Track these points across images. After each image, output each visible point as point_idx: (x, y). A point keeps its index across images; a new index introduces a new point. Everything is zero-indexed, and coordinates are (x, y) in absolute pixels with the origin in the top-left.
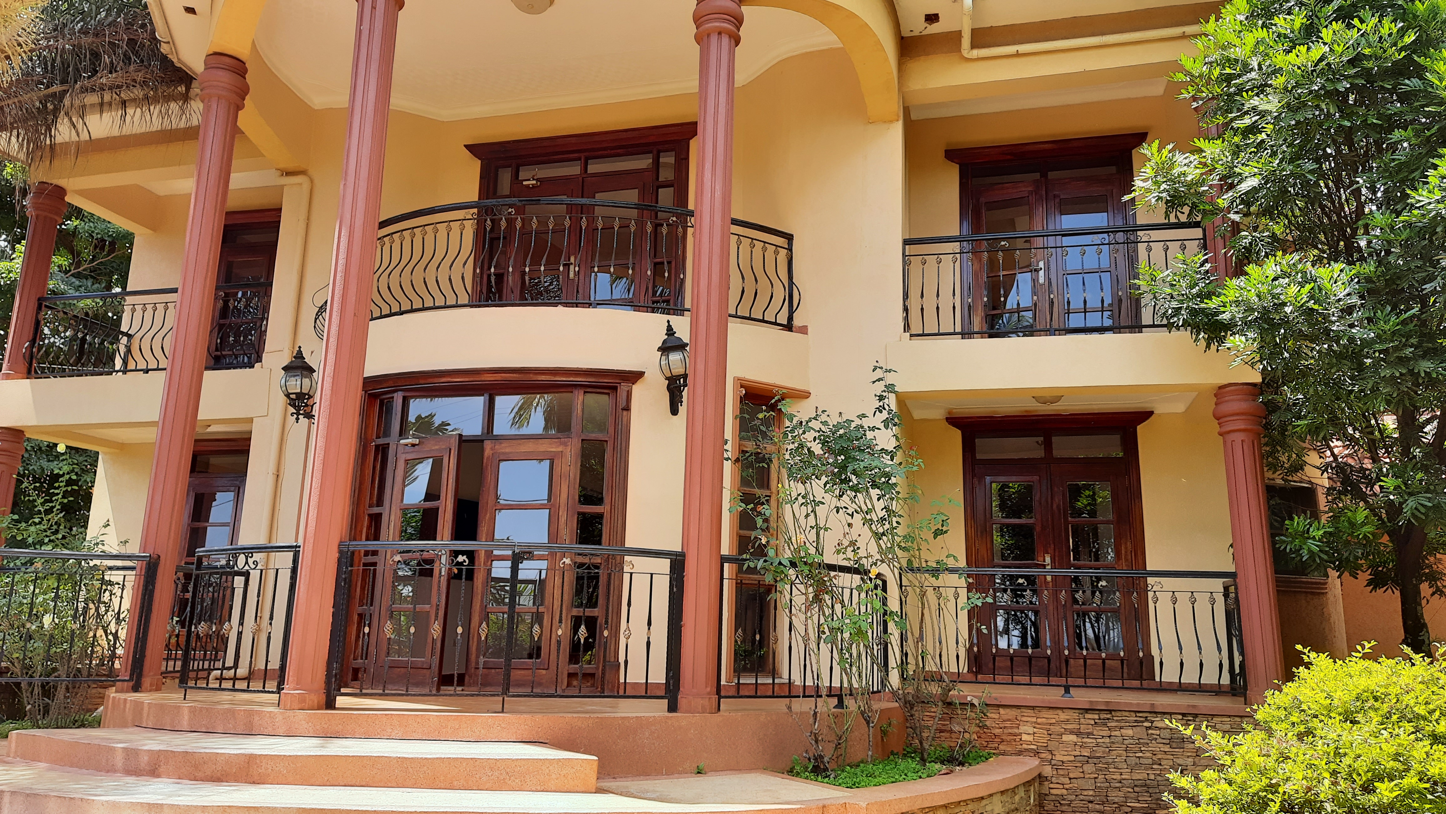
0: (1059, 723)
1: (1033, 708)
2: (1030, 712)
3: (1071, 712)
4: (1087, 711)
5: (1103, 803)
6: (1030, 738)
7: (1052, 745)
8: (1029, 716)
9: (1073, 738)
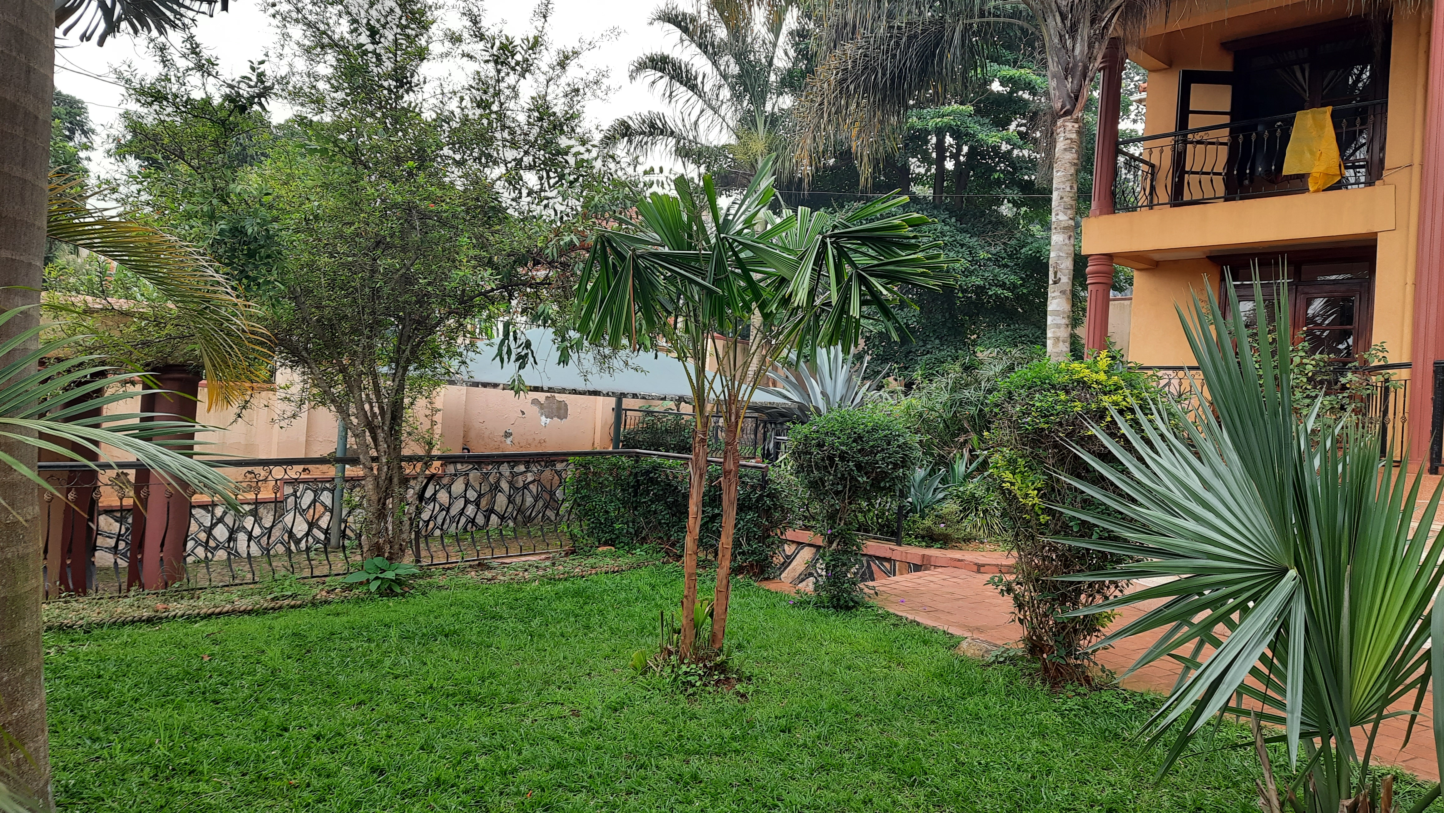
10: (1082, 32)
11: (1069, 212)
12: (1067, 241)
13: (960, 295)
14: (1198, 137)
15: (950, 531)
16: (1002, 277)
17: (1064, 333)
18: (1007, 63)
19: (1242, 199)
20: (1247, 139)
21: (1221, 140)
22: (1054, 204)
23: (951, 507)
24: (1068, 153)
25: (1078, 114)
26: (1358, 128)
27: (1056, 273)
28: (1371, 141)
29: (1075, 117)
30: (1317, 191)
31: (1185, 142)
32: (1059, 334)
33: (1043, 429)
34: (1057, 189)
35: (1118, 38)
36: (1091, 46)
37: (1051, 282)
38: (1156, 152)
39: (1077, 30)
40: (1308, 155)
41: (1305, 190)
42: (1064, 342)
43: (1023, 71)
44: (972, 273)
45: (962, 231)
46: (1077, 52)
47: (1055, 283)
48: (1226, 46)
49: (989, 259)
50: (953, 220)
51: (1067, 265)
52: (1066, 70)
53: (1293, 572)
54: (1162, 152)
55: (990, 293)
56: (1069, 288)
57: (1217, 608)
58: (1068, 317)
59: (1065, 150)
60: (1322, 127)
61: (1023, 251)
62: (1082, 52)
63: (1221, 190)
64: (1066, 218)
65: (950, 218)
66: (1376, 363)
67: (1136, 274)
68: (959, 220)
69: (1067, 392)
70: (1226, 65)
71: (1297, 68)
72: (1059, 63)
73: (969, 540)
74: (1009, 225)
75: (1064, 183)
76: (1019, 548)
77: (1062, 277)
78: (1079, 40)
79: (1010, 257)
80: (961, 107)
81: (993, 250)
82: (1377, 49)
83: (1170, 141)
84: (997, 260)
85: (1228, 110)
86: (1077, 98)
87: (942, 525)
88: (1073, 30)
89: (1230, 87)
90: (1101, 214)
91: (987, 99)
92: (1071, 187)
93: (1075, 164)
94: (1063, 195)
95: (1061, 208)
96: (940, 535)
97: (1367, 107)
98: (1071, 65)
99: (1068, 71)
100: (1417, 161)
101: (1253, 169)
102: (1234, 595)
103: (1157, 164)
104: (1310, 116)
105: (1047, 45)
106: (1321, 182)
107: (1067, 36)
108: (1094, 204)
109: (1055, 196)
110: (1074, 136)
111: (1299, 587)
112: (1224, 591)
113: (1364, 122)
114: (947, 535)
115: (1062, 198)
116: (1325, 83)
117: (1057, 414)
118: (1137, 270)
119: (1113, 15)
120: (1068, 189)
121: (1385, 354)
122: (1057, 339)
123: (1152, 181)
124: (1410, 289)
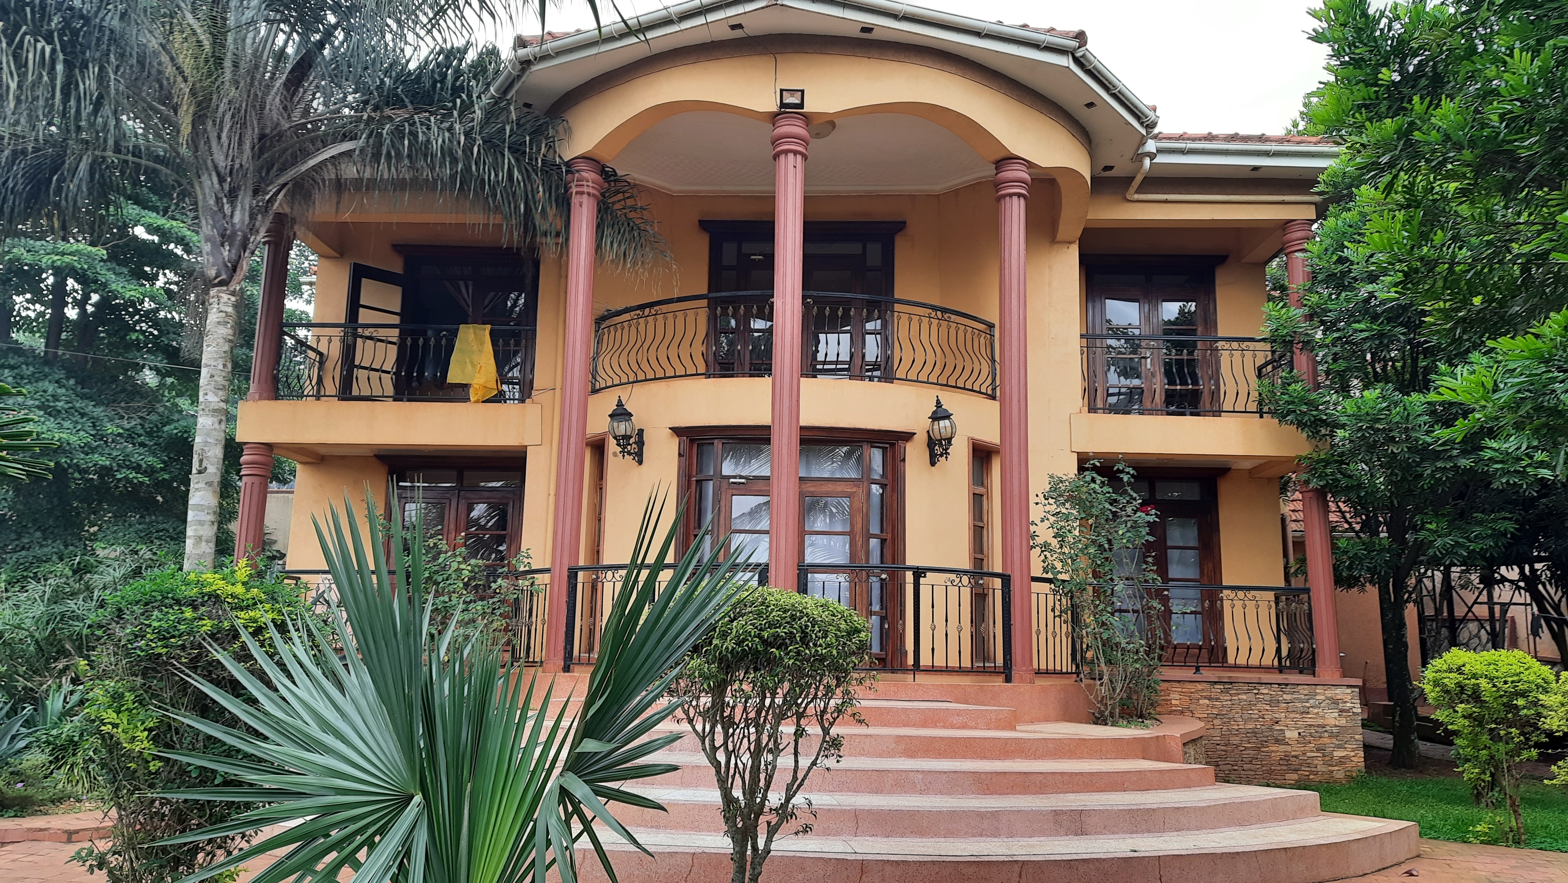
0: (1197, 691)
1: (1179, 681)
2: (1177, 685)
3: (1205, 684)
4: (1216, 683)
5: (1226, 745)
6: (1177, 702)
7: (1193, 707)
8: (1177, 688)
9: (1207, 701)
10: (243, 200)
11: (221, 393)
12: (217, 426)
13: (77, 475)
14: (367, 332)
15: (31, 791)
16: (135, 458)
17: (209, 532)
18: (155, 209)
19: (408, 401)
20: (415, 342)
21: (390, 339)
22: (203, 380)
23: (37, 758)
24: (221, 327)
25: (235, 286)
26: (512, 348)
27: (201, 461)
28: (524, 362)
29: (232, 289)
30: (477, 402)
31: (356, 336)
32: (201, 533)
33: (160, 655)
34: (207, 366)
35: (285, 215)
36: (252, 217)
37: (194, 471)
38: (324, 341)
39: (236, 197)
40: (469, 366)
41: (467, 399)
42: (207, 542)
43: (174, 223)
44: (93, 450)
45: (83, 397)
46: (237, 219)
47: (200, 472)
48: (397, 248)
49: (119, 435)
50: (72, 382)
51: (216, 453)
52: (223, 236)
53: (418, 798)
54: (330, 341)
55: (119, 476)
56: (217, 479)
57: (343, 849)
58: (215, 513)
59: (219, 323)
60: (482, 343)
61: (166, 429)
62: (242, 221)
63: (390, 390)
64: (216, 399)
65: (68, 379)
66: (522, 569)
67: (299, 467)
68: (81, 382)
69: (195, 608)
70: (396, 266)
71: (461, 283)
72: (213, 227)
73: (60, 800)
74: (150, 396)
75: (216, 360)
76: (120, 807)
77: (209, 466)
78: (239, 207)
79: (149, 434)
80: (90, 248)
81: (125, 423)
82: (528, 280)
83: (338, 332)
84: (130, 436)
85: (398, 310)
86: (234, 269)
87: (20, 785)
88: (232, 195)
89: (399, 290)
90: (261, 398)
91: (126, 245)
92: (225, 366)
93: (230, 341)
94: (214, 373)
95: (211, 387)
96: (16, 798)
97: (520, 331)
98: (228, 232)
99: (225, 237)
100: (558, 386)
101: (421, 373)
102: (360, 831)
103: (325, 352)
104: (471, 330)
105: (200, 204)
106: (480, 393)
107: (225, 200)
108: (253, 387)
109: (204, 372)
110: (230, 310)
111: (422, 813)
112: (352, 828)
113: (517, 344)
114: (26, 797)
115: (212, 376)
116: (486, 302)
117: (180, 636)
118: (301, 463)
119: (279, 191)
120: (221, 367)
121: (530, 560)
122: (199, 539)
123: (319, 370)
124: (552, 499)
